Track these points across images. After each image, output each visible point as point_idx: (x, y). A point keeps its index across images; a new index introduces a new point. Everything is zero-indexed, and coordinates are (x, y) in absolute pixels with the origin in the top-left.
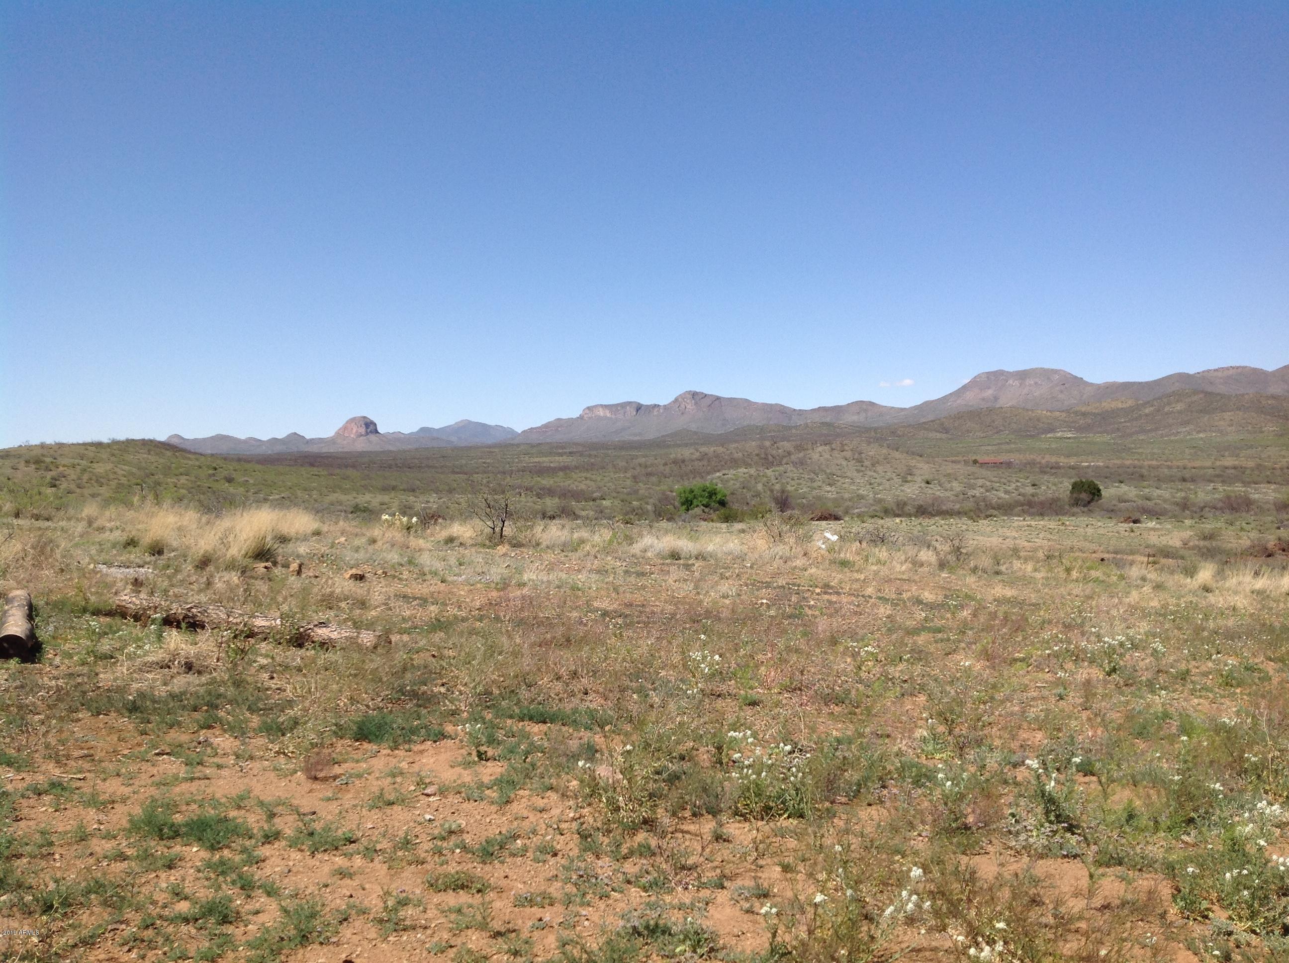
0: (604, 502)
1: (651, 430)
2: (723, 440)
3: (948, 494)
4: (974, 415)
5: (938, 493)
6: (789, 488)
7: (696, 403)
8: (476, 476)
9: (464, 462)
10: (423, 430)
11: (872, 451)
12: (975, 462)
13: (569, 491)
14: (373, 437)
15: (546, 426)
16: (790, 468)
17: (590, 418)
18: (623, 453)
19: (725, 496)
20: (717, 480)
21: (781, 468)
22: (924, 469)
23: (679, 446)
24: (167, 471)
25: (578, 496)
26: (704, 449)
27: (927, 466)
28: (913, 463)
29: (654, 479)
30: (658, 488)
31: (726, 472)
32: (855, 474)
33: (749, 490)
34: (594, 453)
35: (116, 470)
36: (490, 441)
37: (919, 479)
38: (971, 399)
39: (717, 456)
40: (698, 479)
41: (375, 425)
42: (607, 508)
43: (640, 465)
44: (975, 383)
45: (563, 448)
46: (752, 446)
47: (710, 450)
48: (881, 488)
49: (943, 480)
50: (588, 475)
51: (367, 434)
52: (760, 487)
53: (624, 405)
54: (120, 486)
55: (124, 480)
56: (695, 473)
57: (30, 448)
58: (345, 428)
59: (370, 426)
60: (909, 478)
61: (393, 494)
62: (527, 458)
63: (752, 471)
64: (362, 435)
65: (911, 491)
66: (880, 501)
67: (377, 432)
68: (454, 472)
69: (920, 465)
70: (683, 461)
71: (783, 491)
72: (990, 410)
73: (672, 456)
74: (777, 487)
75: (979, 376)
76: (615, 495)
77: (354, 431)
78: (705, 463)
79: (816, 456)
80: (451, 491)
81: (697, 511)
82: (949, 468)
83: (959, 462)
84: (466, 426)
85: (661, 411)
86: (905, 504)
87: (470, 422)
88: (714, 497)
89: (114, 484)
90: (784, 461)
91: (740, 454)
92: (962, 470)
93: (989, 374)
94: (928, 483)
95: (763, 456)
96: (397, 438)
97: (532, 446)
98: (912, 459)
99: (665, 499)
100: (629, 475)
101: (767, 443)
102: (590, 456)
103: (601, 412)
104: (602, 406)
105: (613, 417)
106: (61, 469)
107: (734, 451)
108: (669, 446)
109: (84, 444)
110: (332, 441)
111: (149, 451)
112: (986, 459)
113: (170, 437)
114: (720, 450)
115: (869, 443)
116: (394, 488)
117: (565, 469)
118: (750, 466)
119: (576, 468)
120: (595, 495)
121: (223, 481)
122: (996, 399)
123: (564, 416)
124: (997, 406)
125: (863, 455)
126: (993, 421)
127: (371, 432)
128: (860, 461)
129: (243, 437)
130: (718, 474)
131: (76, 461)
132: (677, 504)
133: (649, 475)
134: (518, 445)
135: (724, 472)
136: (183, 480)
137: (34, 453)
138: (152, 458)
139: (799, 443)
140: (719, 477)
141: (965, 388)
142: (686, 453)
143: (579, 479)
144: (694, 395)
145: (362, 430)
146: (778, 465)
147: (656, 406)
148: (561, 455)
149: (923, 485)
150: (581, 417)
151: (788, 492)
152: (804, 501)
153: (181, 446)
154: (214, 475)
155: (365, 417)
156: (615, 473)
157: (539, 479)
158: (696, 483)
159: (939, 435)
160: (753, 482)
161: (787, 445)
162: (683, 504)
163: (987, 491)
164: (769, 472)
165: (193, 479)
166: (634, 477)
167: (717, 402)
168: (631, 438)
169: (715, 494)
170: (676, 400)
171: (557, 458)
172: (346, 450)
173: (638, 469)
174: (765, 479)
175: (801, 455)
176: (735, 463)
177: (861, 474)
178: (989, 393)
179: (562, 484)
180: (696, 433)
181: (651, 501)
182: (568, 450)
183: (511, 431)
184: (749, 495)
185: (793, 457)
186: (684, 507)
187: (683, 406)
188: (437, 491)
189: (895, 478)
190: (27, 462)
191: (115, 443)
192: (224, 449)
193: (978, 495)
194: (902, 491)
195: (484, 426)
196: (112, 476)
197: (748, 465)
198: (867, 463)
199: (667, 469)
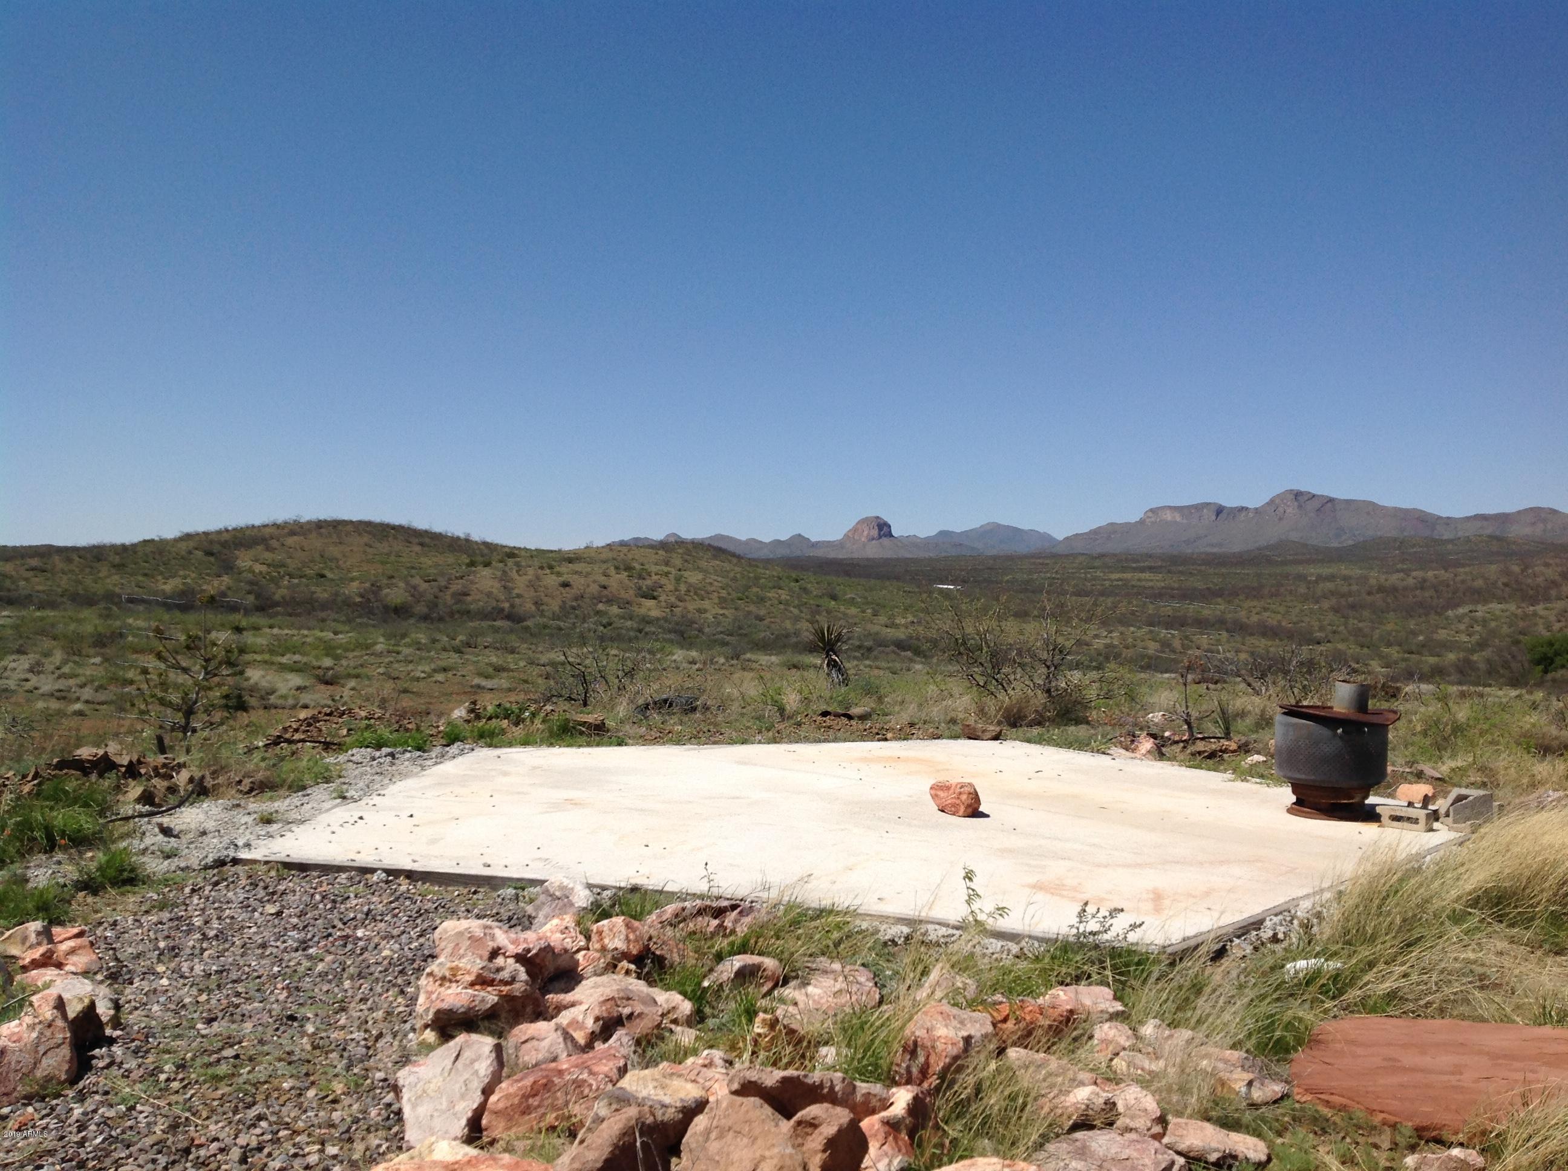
1: (1237, 541)
7: (1300, 507)
10: (942, 533)
14: (885, 541)
15: (1095, 532)
17: (1153, 523)
36: (1021, 549)
41: (890, 527)
51: (880, 537)
53: (1199, 507)
58: (855, 530)
59: (883, 528)
64: (873, 539)
67: (890, 535)
77: (866, 533)
84: (993, 531)
85: (1251, 515)
87: (999, 525)
96: (912, 542)
97: (1077, 557)
103: (1168, 516)
104: (1170, 507)
110: (840, 545)
123: (1120, 519)
127: (884, 535)
129: (743, 538)
134: (1059, 556)
145: (875, 532)
147: (1242, 509)
150: (1142, 522)
155: (878, 518)
168: (1209, 550)
170: (1272, 501)
172: (855, 556)
187: (1281, 509)
195: (1015, 530)
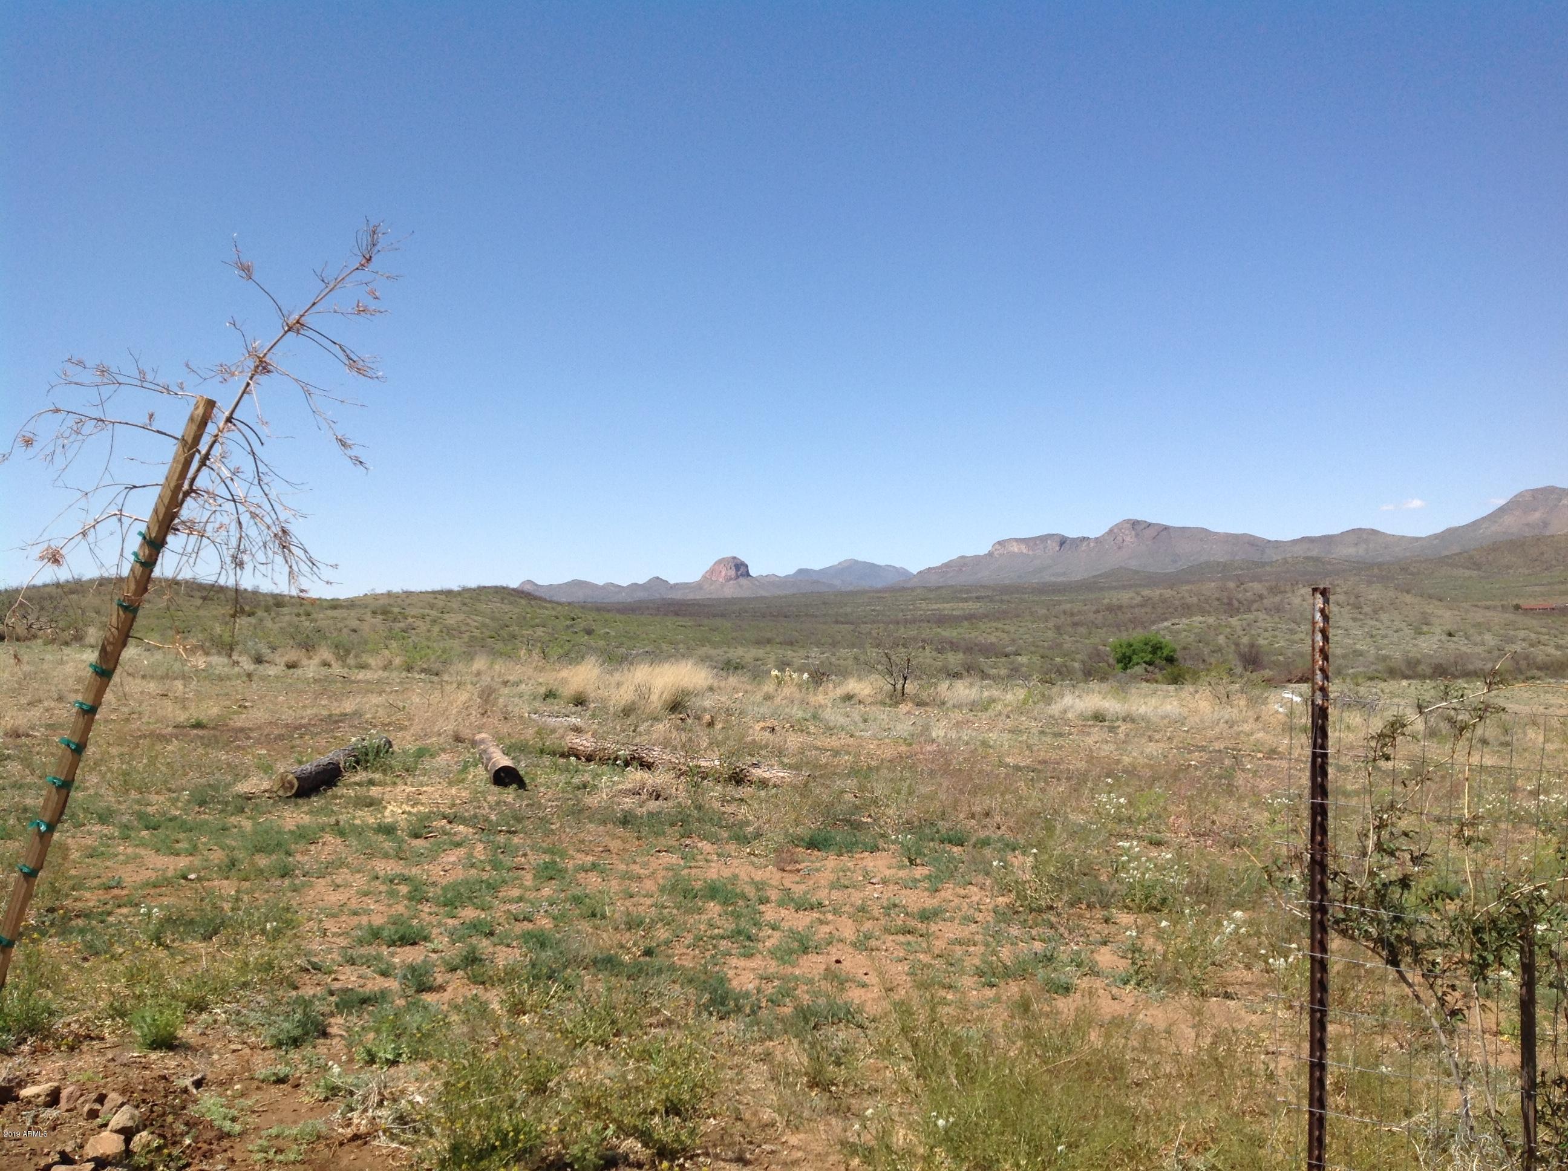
0: (1019, 658)
1: (1078, 570)
2: (1172, 581)
3: (1479, 650)
4: (1516, 545)
5: (1464, 649)
6: (1261, 641)
7: (1137, 535)
8: (862, 626)
9: (849, 609)
10: (801, 571)
11: (1374, 593)
12: (1517, 607)
13: (976, 645)
14: (743, 581)
15: (947, 565)
16: (1261, 615)
17: (1000, 555)
18: (1043, 598)
19: (1174, 651)
20: (1164, 631)
21: (1251, 617)
22: (1445, 617)
23: (1115, 588)
24: (522, 621)
25: (988, 650)
26: (1146, 592)
27: (1449, 613)
28: (1429, 609)
29: (1082, 630)
30: (1087, 641)
31: (1176, 621)
32: (1351, 623)
33: (1207, 644)
34: (1005, 597)
35: (469, 621)
36: (879, 584)
37: (1438, 630)
38: (1512, 524)
39: (1164, 601)
40: (1139, 630)
41: (747, 566)
42: (1022, 665)
43: (1065, 613)
44: (1516, 504)
45: (968, 591)
46: (1210, 588)
47: (1154, 593)
48: (1386, 641)
49: (1472, 631)
50: (1000, 626)
51: (737, 577)
52: (1221, 640)
53: (1044, 539)
54: (472, 638)
55: (477, 633)
56: (1135, 622)
57: (376, 597)
58: (712, 571)
59: (740, 568)
60: (1425, 628)
61: (768, 648)
62: (924, 605)
63: (1211, 620)
64: (731, 579)
65: (1428, 646)
66: (1385, 658)
67: (748, 575)
68: (837, 622)
69: (1439, 612)
70: (1120, 607)
71: (1252, 646)
72: (1538, 540)
73: (1106, 601)
74: (1245, 640)
75: (1521, 495)
76: (1033, 649)
77: (723, 573)
78: (1149, 609)
79: (1296, 601)
80: (834, 644)
81: (1139, 670)
82: (1479, 616)
83: (1495, 608)
84: (852, 567)
85: (1092, 545)
86: (1418, 662)
87: (856, 562)
88: (1159, 653)
89: (466, 637)
90: (1255, 606)
91: (1195, 600)
92: (1497, 618)
93: (1536, 493)
94: (1450, 635)
95: (1225, 601)
96: (771, 581)
97: (930, 590)
98: (1429, 604)
99: (1097, 655)
100: (1050, 624)
101: (1231, 585)
102: (1002, 601)
103: (1015, 548)
104: (1018, 540)
105: (1031, 553)
106: (411, 620)
107: (1187, 595)
108: (1102, 589)
109: (433, 592)
110: (698, 586)
111: (502, 599)
112: (1531, 603)
113: (523, 583)
114: (1168, 593)
115: (1370, 583)
116: (769, 641)
117: (970, 618)
118: (1209, 613)
119: (986, 616)
120: (1009, 649)
121: (582, 634)
122: (1546, 524)
123: (970, 553)
124: (1548, 534)
125: (1362, 599)
126: (1542, 554)
127: (742, 575)
128: (1358, 607)
129: (600, 582)
130: (1166, 624)
131: (426, 611)
132: (1111, 661)
133: (1075, 624)
134: (913, 589)
135: (1174, 621)
136: (540, 632)
137: (381, 602)
138: (506, 608)
139: (1274, 583)
140: (1167, 628)
141: (1502, 510)
142: (1125, 597)
143: (989, 630)
144: (1135, 524)
145: (732, 573)
146: (1244, 612)
147: (1085, 539)
148: (966, 600)
149: (1444, 638)
150: (990, 554)
151: (1259, 646)
152: (1281, 658)
153: (537, 594)
154: (572, 626)
155: (734, 558)
156: (1033, 622)
157: (939, 630)
158: (1137, 635)
159: (1467, 573)
160: (1213, 633)
161: (1257, 587)
162: (1119, 661)
163: (1532, 645)
164: (1234, 621)
165: (550, 631)
166: (1058, 628)
167: (1164, 533)
168: (1053, 579)
169: (1161, 648)
170: (1111, 531)
171: (961, 605)
172: (714, 596)
173: (1063, 618)
174: (1228, 630)
175: (1277, 599)
176: (1187, 609)
177: (1359, 623)
178: (1537, 515)
179: (967, 636)
180: (1137, 572)
181: (1079, 656)
182: (974, 595)
183: (904, 572)
184: (1206, 651)
185: (1265, 601)
186: (1121, 665)
187: (1120, 539)
188: (818, 644)
189: (1406, 629)
190: (374, 613)
191: (466, 590)
192: (579, 596)
193: (1519, 650)
194: (1415, 645)
195: (873, 566)
196: (464, 628)
197: (1203, 612)
198: (1366, 609)
199: (1100, 616)
